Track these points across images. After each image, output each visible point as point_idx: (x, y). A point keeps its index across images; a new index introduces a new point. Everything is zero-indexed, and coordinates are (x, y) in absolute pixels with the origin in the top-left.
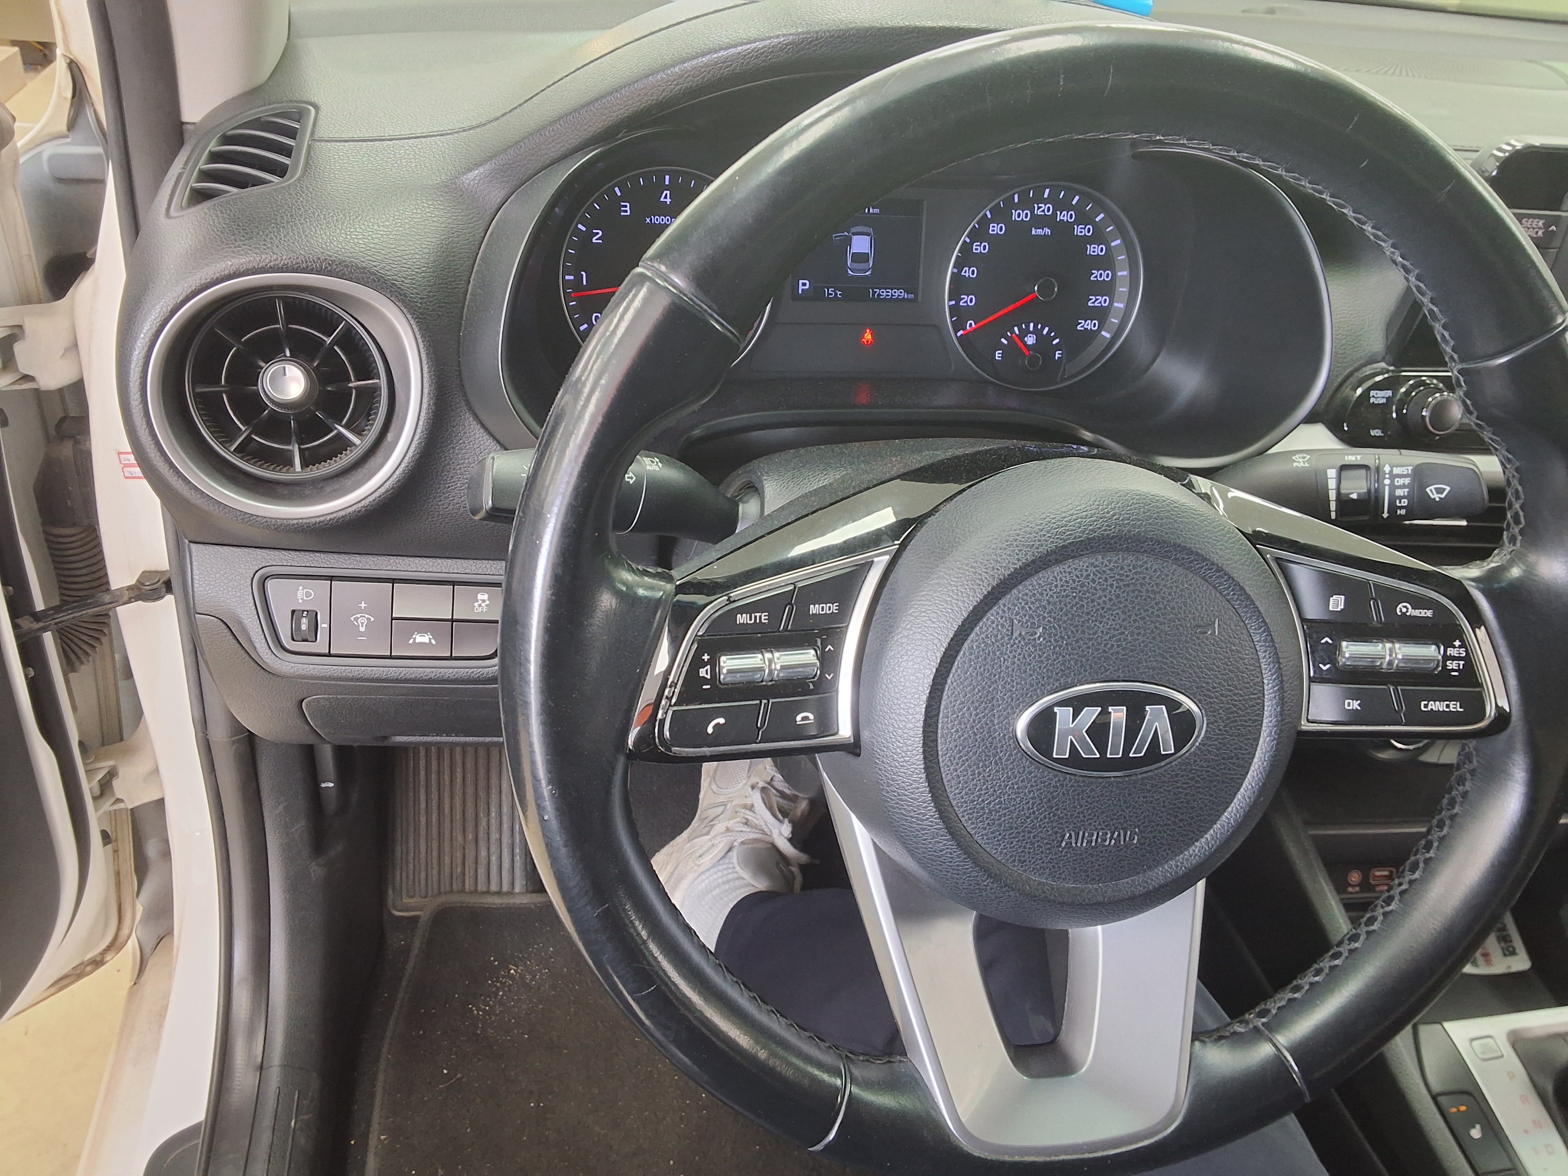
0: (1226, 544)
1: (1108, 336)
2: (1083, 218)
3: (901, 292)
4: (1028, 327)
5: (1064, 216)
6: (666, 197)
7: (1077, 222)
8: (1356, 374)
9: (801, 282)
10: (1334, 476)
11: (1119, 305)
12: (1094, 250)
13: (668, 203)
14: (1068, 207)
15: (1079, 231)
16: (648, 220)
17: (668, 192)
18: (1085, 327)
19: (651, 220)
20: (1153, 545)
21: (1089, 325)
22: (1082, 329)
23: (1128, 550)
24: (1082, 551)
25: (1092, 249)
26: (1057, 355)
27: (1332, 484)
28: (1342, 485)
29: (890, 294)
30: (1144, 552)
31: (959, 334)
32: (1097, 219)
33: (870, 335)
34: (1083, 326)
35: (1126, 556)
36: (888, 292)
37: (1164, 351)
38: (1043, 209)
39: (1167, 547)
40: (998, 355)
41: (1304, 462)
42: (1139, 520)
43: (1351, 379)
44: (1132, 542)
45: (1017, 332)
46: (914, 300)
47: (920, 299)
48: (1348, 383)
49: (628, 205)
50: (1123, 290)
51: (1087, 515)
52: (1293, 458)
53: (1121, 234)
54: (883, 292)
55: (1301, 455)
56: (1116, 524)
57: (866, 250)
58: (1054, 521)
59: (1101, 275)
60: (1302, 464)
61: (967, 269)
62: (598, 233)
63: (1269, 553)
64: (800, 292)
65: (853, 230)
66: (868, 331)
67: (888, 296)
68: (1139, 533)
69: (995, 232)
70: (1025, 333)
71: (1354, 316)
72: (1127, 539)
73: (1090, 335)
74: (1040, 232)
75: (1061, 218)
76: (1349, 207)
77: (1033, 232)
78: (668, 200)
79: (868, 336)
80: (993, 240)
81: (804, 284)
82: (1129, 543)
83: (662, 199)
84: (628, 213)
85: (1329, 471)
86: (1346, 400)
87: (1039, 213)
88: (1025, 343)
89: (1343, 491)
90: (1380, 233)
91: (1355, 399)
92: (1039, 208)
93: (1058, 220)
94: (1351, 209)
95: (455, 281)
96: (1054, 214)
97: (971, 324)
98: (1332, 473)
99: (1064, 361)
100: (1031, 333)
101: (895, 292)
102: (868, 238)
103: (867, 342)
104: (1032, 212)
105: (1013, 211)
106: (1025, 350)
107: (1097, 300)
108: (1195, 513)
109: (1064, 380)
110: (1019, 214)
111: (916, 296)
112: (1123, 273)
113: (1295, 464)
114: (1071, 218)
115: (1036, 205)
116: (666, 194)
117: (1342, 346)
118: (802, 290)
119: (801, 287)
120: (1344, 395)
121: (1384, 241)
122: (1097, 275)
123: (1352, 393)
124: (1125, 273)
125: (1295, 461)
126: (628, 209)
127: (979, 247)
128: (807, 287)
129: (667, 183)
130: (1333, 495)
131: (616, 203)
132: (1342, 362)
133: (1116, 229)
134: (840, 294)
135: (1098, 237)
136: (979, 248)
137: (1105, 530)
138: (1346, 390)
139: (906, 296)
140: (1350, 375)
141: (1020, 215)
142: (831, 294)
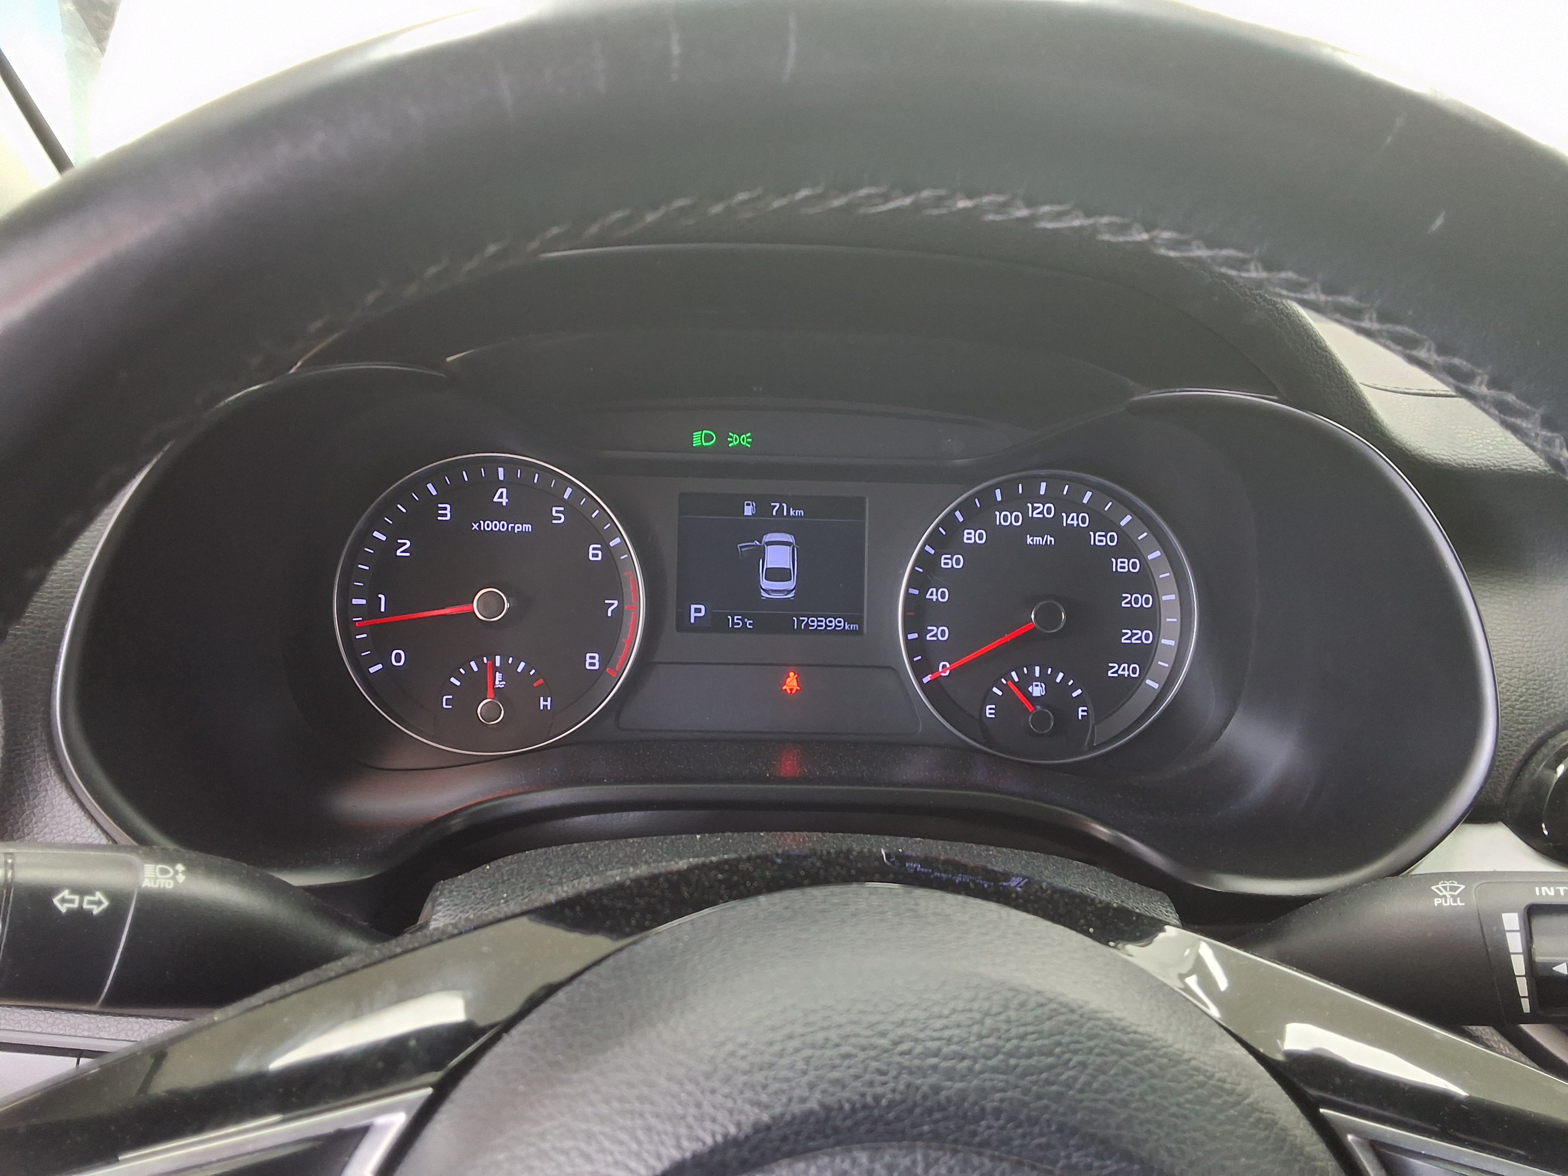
0: (1210, 1127)
1: (1156, 686)
2: (1101, 522)
3: (840, 622)
4: (1031, 671)
5: (1073, 519)
6: (501, 496)
7: (1094, 527)
8: (1551, 742)
9: (693, 607)
10: (1518, 928)
11: (1169, 642)
12: (1122, 565)
13: (504, 504)
14: (1079, 508)
15: (1098, 539)
16: (475, 526)
17: (504, 490)
18: (1120, 672)
19: (479, 526)
20: (1002, 1128)
21: (1125, 670)
22: (1116, 675)
23: (937, 1138)
24: (810, 1138)
25: (1119, 565)
26: (1081, 713)
27: (1515, 943)
28: (1536, 946)
29: (823, 624)
30: (985, 1144)
31: (926, 680)
32: (1123, 523)
33: (795, 681)
34: (1116, 672)
35: (933, 1154)
36: (822, 621)
37: (1240, 709)
38: (1040, 510)
39: (1041, 1135)
40: (989, 711)
41: (1454, 898)
42: (963, 1058)
43: (1544, 750)
44: (945, 1119)
45: (1016, 679)
46: (859, 632)
47: (865, 631)
48: (1539, 756)
49: (448, 506)
50: (1171, 620)
51: (827, 1040)
52: (1433, 888)
53: (1159, 542)
54: (813, 621)
55: (1448, 884)
56: (901, 1068)
57: (788, 565)
58: (742, 1052)
59: (1136, 599)
60: (1450, 902)
61: (934, 590)
62: (405, 544)
63: (1355, 1131)
64: (692, 621)
65: (768, 538)
66: (792, 674)
67: (822, 626)
68: (963, 1095)
69: (972, 541)
70: (1029, 679)
71: (1534, 649)
72: (930, 1111)
73: (1129, 685)
74: (1038, 539)
75: (1069, 522)
76: (1429, 344)
77: (1029, 541)
78: (504, 501)
79: (792, 682)
80: (970, 551)
81: (698, 610)
82: (936, 1122)
83: (495, 499)
84: (448, 518)
85: (1505, 916)
86: (1539, 786)
87: (1035, 515)
88: (1029, 696)
89: (1538, 959)
90: (1510, 398)
91: (1555, 781)
92: (1034, 509)
93: (1065, 525)
94: (1433, 346)
95: (60, 587)
96: (1058, 517)
97: (944, 668)
98: (1512, 921)
99: (1092, 722)
100: (1037, 680)
101: (830, 622)
102: (788, 549)
103: (791, 690)
104: (1025, 513)
105: (997, 513)
106: (1027, 705)
107: (1133, 635)
108: (1125, 1038)
109: (1092, 749)
110: (1005, 517)
111: (861, 627)
112: (1169, 597)
113: (1437, 901)
114: (1084, 522)
115: (1029, 505)
116: (502, 493)
117: (1521, 696)
118: (695, 617)
119: (693, 615)
120: (1536, 776)
121: (1524, 415)
122: (1128, 600)
123: (1548, 772)
124: (1172, 597)
125: (1439, 896)
126: (448, 512)
127: (950, 561)
128: (702, 614)
129: (501, 478)
130: (1519, 965)
131: (432, 503)
132: (1525, 722)
133: (1151, 535)
134: (750, 624)
135: (1127, 548)
136: (947, 562)
137: (871, 1084)
138: (1538, 768)
139: (847, 627)
140: (1542, 743)
141: (1007, 519)
142: (739, 624)
